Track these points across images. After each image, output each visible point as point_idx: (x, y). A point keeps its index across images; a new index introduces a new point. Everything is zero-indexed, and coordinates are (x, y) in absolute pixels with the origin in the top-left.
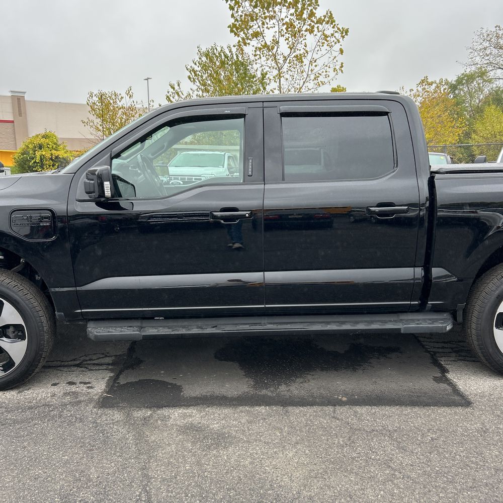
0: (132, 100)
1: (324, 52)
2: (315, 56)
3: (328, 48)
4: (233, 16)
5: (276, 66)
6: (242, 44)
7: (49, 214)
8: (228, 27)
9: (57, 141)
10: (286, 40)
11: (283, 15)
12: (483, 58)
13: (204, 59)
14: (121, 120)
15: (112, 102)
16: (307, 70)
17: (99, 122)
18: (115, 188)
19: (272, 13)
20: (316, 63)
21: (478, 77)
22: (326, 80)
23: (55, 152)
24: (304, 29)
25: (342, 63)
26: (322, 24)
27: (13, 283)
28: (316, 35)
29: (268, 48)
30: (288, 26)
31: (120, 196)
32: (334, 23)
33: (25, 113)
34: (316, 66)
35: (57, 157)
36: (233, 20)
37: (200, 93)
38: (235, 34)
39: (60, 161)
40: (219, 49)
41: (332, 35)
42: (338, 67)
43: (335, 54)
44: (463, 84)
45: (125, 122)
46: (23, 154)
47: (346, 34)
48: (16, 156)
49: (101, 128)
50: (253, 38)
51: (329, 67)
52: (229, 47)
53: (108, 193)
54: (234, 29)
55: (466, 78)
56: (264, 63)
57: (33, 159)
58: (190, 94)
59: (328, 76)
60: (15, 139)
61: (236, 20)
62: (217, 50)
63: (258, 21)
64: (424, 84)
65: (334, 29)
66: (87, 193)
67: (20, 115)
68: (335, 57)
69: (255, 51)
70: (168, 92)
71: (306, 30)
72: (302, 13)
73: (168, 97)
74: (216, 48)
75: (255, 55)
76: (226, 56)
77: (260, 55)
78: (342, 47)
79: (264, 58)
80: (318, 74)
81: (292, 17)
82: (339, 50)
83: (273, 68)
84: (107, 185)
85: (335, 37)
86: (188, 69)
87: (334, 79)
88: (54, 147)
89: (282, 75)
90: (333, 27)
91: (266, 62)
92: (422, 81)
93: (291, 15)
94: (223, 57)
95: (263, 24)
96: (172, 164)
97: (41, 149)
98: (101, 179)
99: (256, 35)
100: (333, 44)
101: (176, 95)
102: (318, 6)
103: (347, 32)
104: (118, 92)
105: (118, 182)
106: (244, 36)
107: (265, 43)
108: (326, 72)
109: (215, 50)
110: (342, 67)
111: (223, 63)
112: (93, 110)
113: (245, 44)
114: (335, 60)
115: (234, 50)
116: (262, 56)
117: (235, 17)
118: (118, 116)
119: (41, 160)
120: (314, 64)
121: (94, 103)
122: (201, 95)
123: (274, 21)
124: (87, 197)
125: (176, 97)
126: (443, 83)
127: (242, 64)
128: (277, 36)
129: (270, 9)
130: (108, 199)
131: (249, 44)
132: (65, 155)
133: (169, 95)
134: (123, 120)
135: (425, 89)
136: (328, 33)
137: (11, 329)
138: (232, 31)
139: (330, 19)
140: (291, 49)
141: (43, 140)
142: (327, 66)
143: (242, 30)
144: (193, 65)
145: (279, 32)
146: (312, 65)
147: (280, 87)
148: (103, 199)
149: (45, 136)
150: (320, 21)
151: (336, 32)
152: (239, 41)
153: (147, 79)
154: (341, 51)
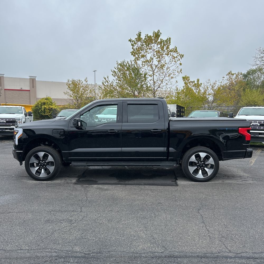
0: (87, 83)
1: (173, 64)
2: (169, 66)
3: (175, 63)
4: (133, 48)
5: (152, 70)
6: (137, 60)
7: (63, 131)
8: (131, 53)
9: (52, 101)
10: (156, 58)
11: (155, 48)
12: (261, 62)
13: (119, 66)
14: (82, 92)
15: (78, 84)
16: (165, 72)
17: (71, 93)
18: (81, 124)
19: (150, 47)
20: (169, 69)
21: (258, 71)
22: (174, 76)
23: (51, 106)
24: (164, 54)
25: (181, 69)
26: (172, 52)
27: (52, 150)
28: (169, 57)
29: (148, 62)
30: (157, 52)
31: (82, 126)
32: (177, 52)
33: (36, 87)
34: (169, 70)
35: (51, 109)
36: (133, 50)
37: (118, 81)
38: (134, 56)
39: (53, 110)
40: (126, 62)
41: (177, 57)
42: (179, 71)
43: (178, 65)
44: (250, 75)
45: (84, 93)
46: (36, 107)
47: (183, 57)
48: (33, 108)
49: (72, 95)
50: (141, 58)
51: (175, 71)
52: (131, 61)
53: (79, 125)
54: (133, 53)
55: (251, 72)
56: (146, 68)
57: (40, 109)
58: (113, 82)
59: (175, 75)
60: (30, 99)
61: (134, 50)
62: (125, 63)
63: (144, 50)
64: (230, 75)
65: (177, 55)
66: (73, 125)
67: (33, 87)
68: (178, 66)
69: (143, 63)
70: (103, 81)
71: (165, 54)
72: (163, 47)
73: (103, 83)
74: (125, 62)
75: (143, 65)
76: (129, 66)
77: (144, 65)
78: (180, 62)
79: (147, 66)
80: (171, 73)
81: (159, 49)
82: (179, 63)
83: (150, 71)
84: (79, 123)
85: (178, 58)
86: (112, 71)
87: (178, 76)
88: (50, 104)
89: (154, 74)
90: (177, 54)
91: (147, 68)
92: (229, 73)
93: (158, 48)
94: (128, 66)
95: (146, 52)
96: (103, 113)
97: (44, 105)
98: (78, 121)
99: (143, 56)
100: (177, 61)
101: (107, 82)
102: (170, 44)
103: (183, 56)
104: (81, 80)
105: (82, 122)
106: (137, 56)
107: (147, 60)
108: (174, 73)
109: (124, 63)
110: (181, 70)
111: (128, 68)
112: (69, 87)
113: (138, 60)
114: (178, 68)
115: (133, 63)
116: (145, 65)
117: (133, 49)
118: (80, 90)
119: (44, 110)
120: (168, 69)
121: (70, 85)
122: (118, 82)
123: (151, 50)
124: (73, 126)
125: (107, 83)
126: (240, 74)
127: (136, 69)
128: (152, 57)
129: (150, 46)
130: (79, 127)
131: (140, 60)
132: (55, 108)
133: (103, 82)
134: (83, 92)
135: (230, 77)
136: (175, 56)
137: (50, 163)
138: (132, 54)
139: (175, 50)
140: (159, 62)
141: (45, 101)
142: (174, 70)
143: (137, 54)
144: (115, 70)
145: (153, 55)
146: (167, 70)
147: (153, 79)
148: (78, 127)
149: (46, 99)
150: (171, 51)
151: (178, 56)
152: (135, 59)
153: (95, 71)
154: (181, 64)
